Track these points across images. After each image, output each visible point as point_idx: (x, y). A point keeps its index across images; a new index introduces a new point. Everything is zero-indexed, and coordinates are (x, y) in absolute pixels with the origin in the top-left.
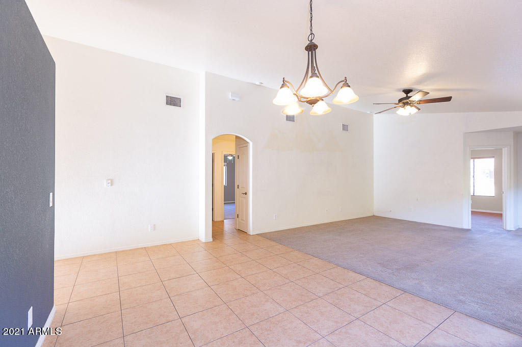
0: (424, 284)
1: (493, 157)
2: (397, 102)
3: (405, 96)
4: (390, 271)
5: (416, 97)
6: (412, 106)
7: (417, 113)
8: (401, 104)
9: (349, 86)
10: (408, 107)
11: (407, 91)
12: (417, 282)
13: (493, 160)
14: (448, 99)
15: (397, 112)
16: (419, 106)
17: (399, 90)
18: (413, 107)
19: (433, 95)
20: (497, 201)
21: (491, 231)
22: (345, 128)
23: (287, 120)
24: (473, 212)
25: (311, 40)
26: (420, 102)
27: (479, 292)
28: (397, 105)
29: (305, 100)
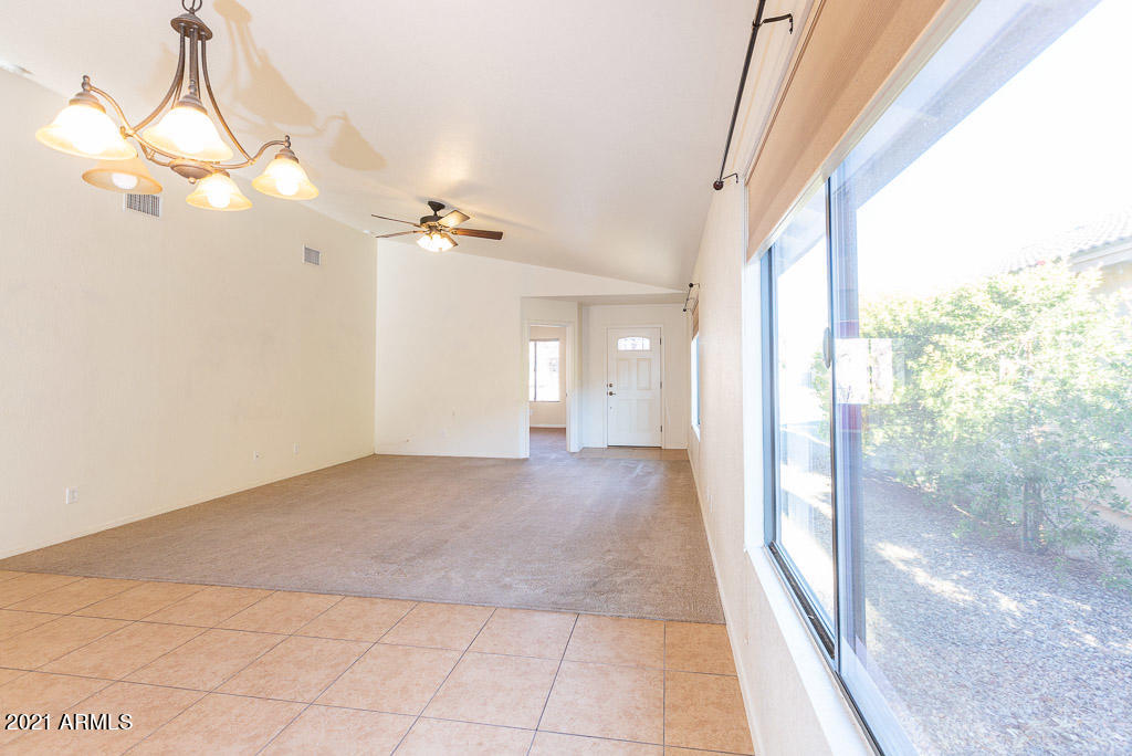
0: (452, 574)
1: (558, 340)
2: (419, 223)
3: (432, 213)
4: (395, 567)
5: (450, 221)
6: (443, 236)
7: (449, 250)
8: (424, 228)
9: (297, 160)
10: (436, 236)
11: (436, 206)
12: (443, 573)
13: (557, 343)
14: (498, 236)
15: (418, 242)
16: (455, 238)
17: (421, 200)
18: (446, 239)
19: (476, 223)
20: (561, 407)
21: (553, 456)
22: (311, 256)
23: (130, 206)
24: (533, 430)
25: (192, 11)
26: (457, 231)
27: (529, 562)
28: (418, 229)
29: (167, 160)
